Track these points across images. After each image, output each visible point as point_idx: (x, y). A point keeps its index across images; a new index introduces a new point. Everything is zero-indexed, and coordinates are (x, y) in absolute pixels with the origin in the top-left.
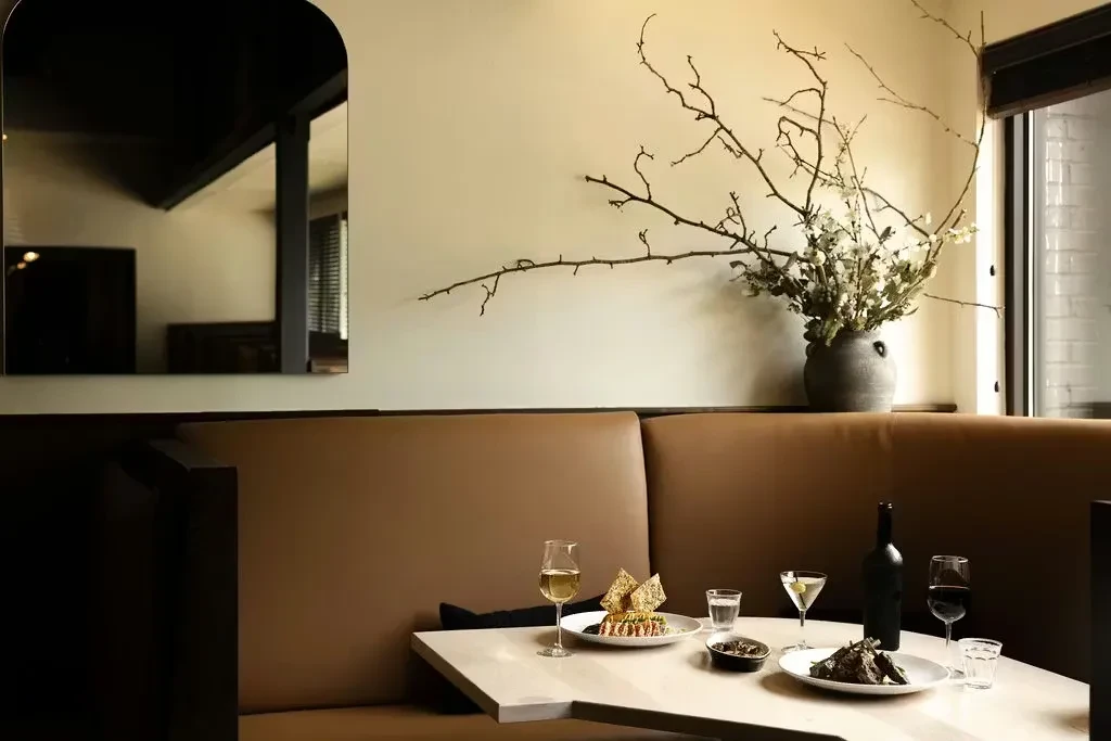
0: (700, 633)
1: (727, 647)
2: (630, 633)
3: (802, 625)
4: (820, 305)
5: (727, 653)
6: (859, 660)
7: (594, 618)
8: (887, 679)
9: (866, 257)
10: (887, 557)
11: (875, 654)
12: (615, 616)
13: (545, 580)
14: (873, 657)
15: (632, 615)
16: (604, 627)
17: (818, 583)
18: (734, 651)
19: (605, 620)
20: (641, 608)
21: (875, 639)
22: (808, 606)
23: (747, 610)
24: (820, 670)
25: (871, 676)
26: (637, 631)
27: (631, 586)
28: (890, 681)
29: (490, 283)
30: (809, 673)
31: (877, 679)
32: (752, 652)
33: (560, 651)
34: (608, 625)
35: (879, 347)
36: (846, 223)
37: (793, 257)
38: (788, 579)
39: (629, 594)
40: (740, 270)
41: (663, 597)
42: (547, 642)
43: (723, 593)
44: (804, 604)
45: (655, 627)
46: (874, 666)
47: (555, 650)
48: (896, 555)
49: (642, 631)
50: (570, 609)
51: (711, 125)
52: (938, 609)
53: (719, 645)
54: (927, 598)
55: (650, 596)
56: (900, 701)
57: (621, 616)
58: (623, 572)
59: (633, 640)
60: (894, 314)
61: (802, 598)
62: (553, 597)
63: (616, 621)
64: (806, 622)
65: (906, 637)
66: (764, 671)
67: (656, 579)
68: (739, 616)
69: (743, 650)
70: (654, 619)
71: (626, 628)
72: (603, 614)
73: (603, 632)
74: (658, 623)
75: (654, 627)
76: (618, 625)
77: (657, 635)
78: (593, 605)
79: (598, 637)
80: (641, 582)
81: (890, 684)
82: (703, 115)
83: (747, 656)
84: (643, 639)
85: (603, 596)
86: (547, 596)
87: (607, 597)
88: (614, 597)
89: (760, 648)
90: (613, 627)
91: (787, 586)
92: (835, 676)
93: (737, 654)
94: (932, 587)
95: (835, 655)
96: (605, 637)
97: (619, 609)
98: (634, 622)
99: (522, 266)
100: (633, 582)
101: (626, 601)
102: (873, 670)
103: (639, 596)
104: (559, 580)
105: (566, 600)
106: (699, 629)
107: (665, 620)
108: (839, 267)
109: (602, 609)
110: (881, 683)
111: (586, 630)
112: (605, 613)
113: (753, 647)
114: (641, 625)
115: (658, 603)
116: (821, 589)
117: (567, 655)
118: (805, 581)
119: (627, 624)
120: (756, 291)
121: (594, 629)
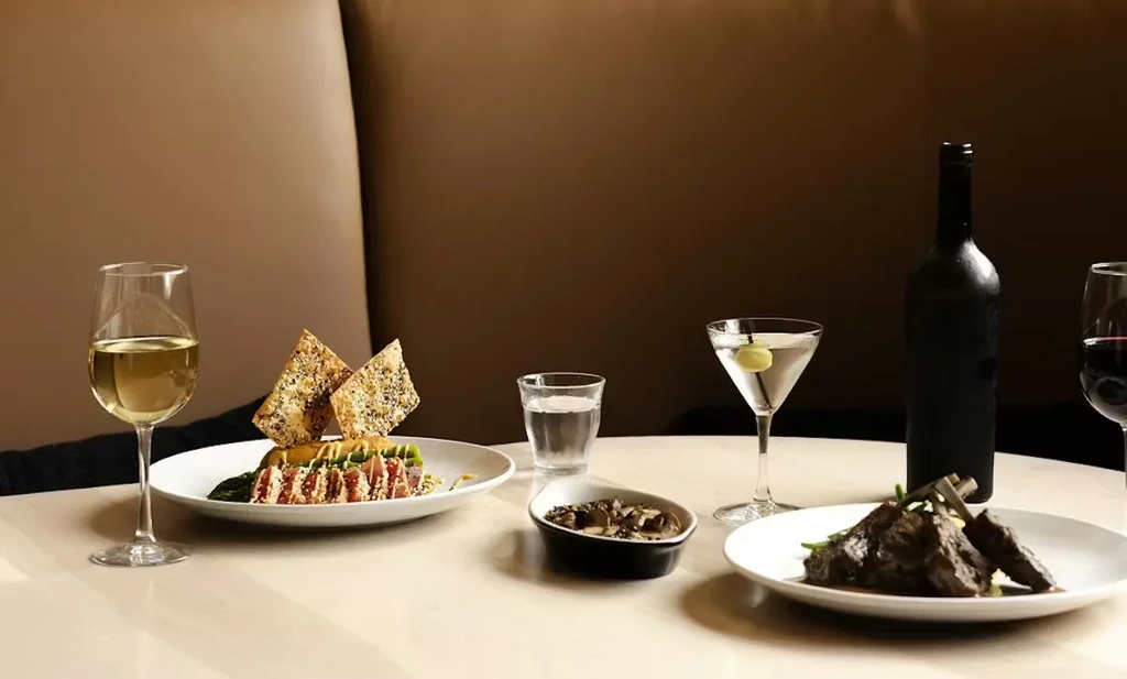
0: (511, 482)
1: (583, 518)
2: (332, 493)
3: (763, 448)
5: (590, 532)
6: (929, 534)
7: (239, 458)
8: (1000, 578)
10: (964, 274)
11: (965, 516)
12: (290, 451)
13: (105, 368)
14: (961, 524)
15: (335, 446)
16: (266, 481)
17: (801, 345)
18: (604, 525)
19: (265, 463)
20: (359, 427)
21: (964, 477)
22: (778, 402)
23: (617, 422)
24: (828, 564)
25: (964, 574)
26: (351, 483)
27: (330, 374)
28: (1007, 581)
30: (801, 571)
31: (977, 580)
32: (650, 526)
33: (151, 551)
34: (276, 474)
38: (726, 338)
39: (327, 395)
41: (412, 398)
42: (117, 526)
43: (558, 381)
44: (766, 400)
45: (396, 474)
46: (967, 546)
47: (137, 550)
48: (982, 267)
49: (363, 486)
50: (172, 441)
52: (1107, 395)
53: (561, 513)
54: (1081, 368)
55: (380, 396)
56: (1044, 636)
57: (308, 450)
58: (310, 341)
59: (340, 511)
61: (763, 383)
62: (125, 409)
63: (294, 463)
64: (772, 441)
65: (1009, 468)
66: (682, 573)
67: (393, 353)
68: (598, 436)
69: (627, 523)
70: (391, 454)
71: (321, 481)
72: (260, 448)
73: (264, 493)
74: (402, 464)
75: (392, 471)
76: (301, 474)
77: (400, 495)
78: (236, 426)
79: (251, 508)
80: (354, 364)
81: (1007, 591)
83: (638, 538)
84: (369, 507)
85: (260, 402)
86: (110, 408)
87: (271, 405)
88: (288, 402)
89: (669, 516)
90: (288, 480)
91: (724, 357)
92: (871, 580)
93: (612, 534)
94: (1090, 342)
95: (866, 522)
96: (267, 507)
97: (302, 432)
98: (340, 463)
100: (335, 363)
101: (320, 412)
102: (965, 557)
103: (351, 399)
104: (144, 366)
105: (163, 416)
106: (510, 473)
107: (418, 453)
109: (259, 435)
110: (987, 590)
111: (218, 493)
112: (264, 446)
113: (652, 513)
114: (359, 469)
115: (399, 414)
116: (806, 359)
117: (170, 560)
118: (768, 341)
119: (323, 470)
121: (238, 488)
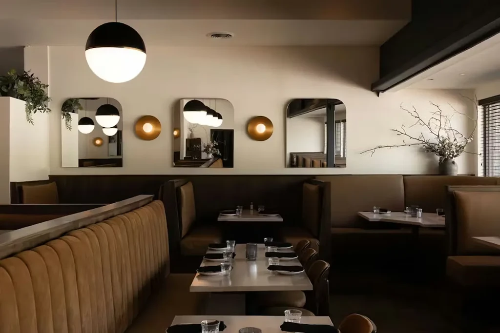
4: (442, 154)
9: (451, 144)
29: (373, 151)
35: (453, 163)
36: (447, 138)
37: (436, 144)
40: (425, 147)
51: (418, 119)
60: (456, 156)
82: (416, 117)
99: (380, 147)
108: (446, 146)
120: (428, 151)
